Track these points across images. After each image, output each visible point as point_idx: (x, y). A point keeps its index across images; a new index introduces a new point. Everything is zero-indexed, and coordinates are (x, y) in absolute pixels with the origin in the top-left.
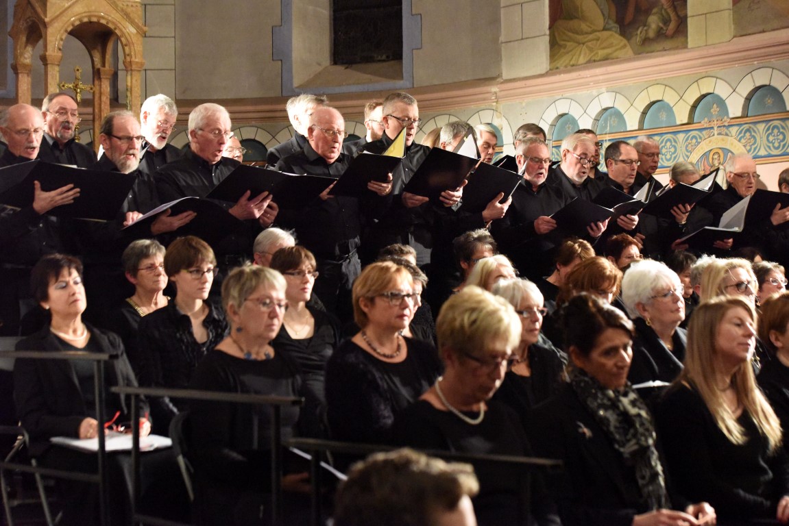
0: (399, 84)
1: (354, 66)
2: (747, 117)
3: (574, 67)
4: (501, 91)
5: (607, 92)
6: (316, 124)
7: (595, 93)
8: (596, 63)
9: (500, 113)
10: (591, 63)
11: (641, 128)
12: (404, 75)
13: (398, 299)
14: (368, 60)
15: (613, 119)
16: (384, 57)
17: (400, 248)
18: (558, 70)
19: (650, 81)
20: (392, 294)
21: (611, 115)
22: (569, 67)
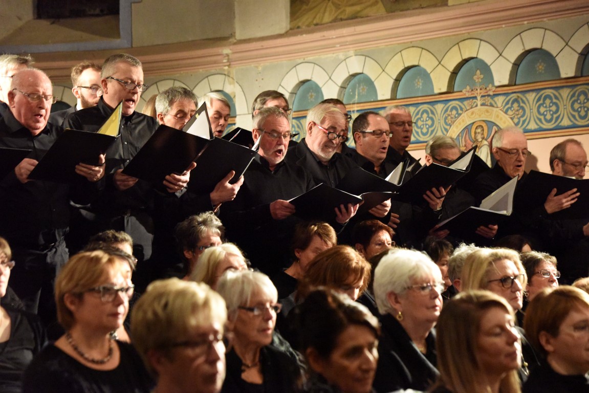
0: (116, 42)
1: (62, 20)
2: (515, 85)
3: (318, 27)
4: (234, 53)
5: (356, 55)
6: (17, 87)
7: (341, 56)
8: (343, 22)
9: (233, 79)
10: (338, 21)
11: (394, 97)
12: (122, 33)
13: (111, 294)
14: (78, 14)
15: (362, 87)
16: (97, 11)
17: (113, 235)
18: (300, 30)
19: (404, 43)
20: (104, 288)
21: (359, 82)
22: (313, 26)
